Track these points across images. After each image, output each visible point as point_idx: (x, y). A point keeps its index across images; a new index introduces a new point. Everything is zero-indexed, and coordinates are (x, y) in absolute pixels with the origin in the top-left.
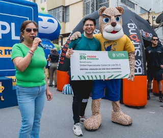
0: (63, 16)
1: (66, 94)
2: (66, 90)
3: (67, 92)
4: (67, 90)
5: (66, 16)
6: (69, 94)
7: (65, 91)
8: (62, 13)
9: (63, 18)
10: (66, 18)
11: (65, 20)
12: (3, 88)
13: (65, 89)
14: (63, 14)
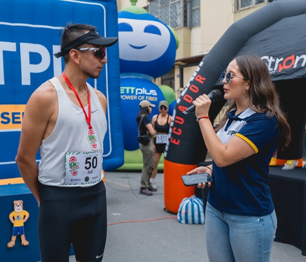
0: (185, 11)
1: (187, 222)
2: (186, 214)
3: (190, 218)
4: (190, 214)
5: (192, 11)
6: (193, 223)
7: (183, 215)
8: (182, 5)
9: (185, 17)
10: (191, 17)
11: (189, 21)
12: (27, 214)
13: (183, 211)
14: (185, 6)
